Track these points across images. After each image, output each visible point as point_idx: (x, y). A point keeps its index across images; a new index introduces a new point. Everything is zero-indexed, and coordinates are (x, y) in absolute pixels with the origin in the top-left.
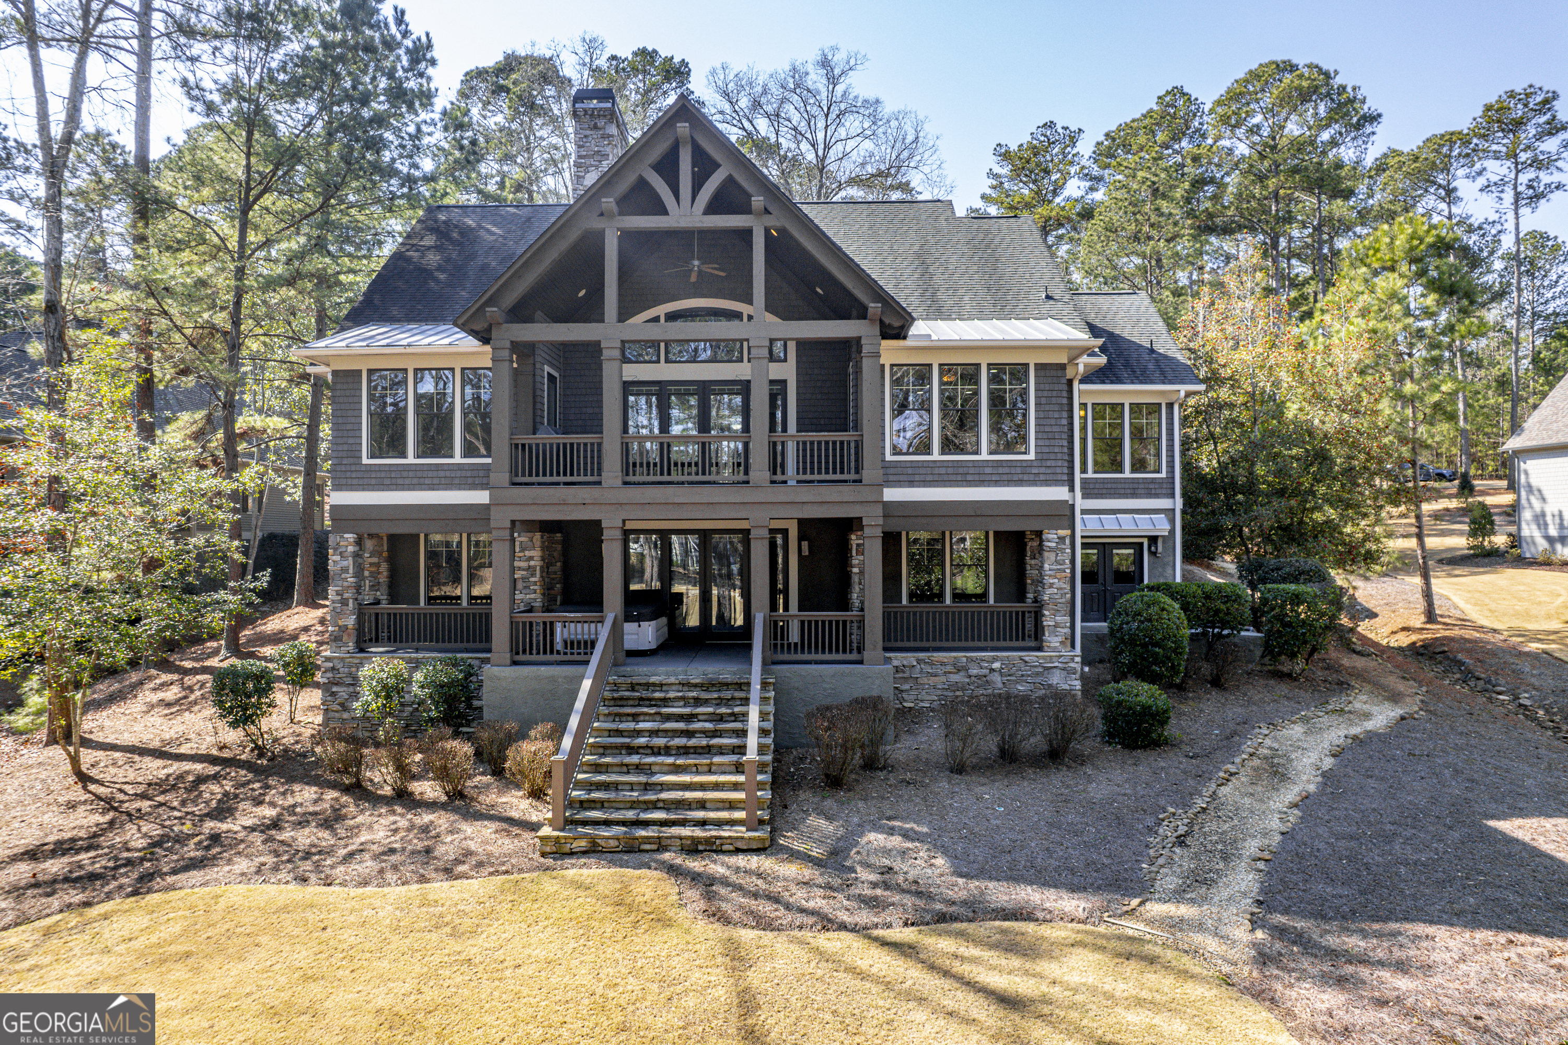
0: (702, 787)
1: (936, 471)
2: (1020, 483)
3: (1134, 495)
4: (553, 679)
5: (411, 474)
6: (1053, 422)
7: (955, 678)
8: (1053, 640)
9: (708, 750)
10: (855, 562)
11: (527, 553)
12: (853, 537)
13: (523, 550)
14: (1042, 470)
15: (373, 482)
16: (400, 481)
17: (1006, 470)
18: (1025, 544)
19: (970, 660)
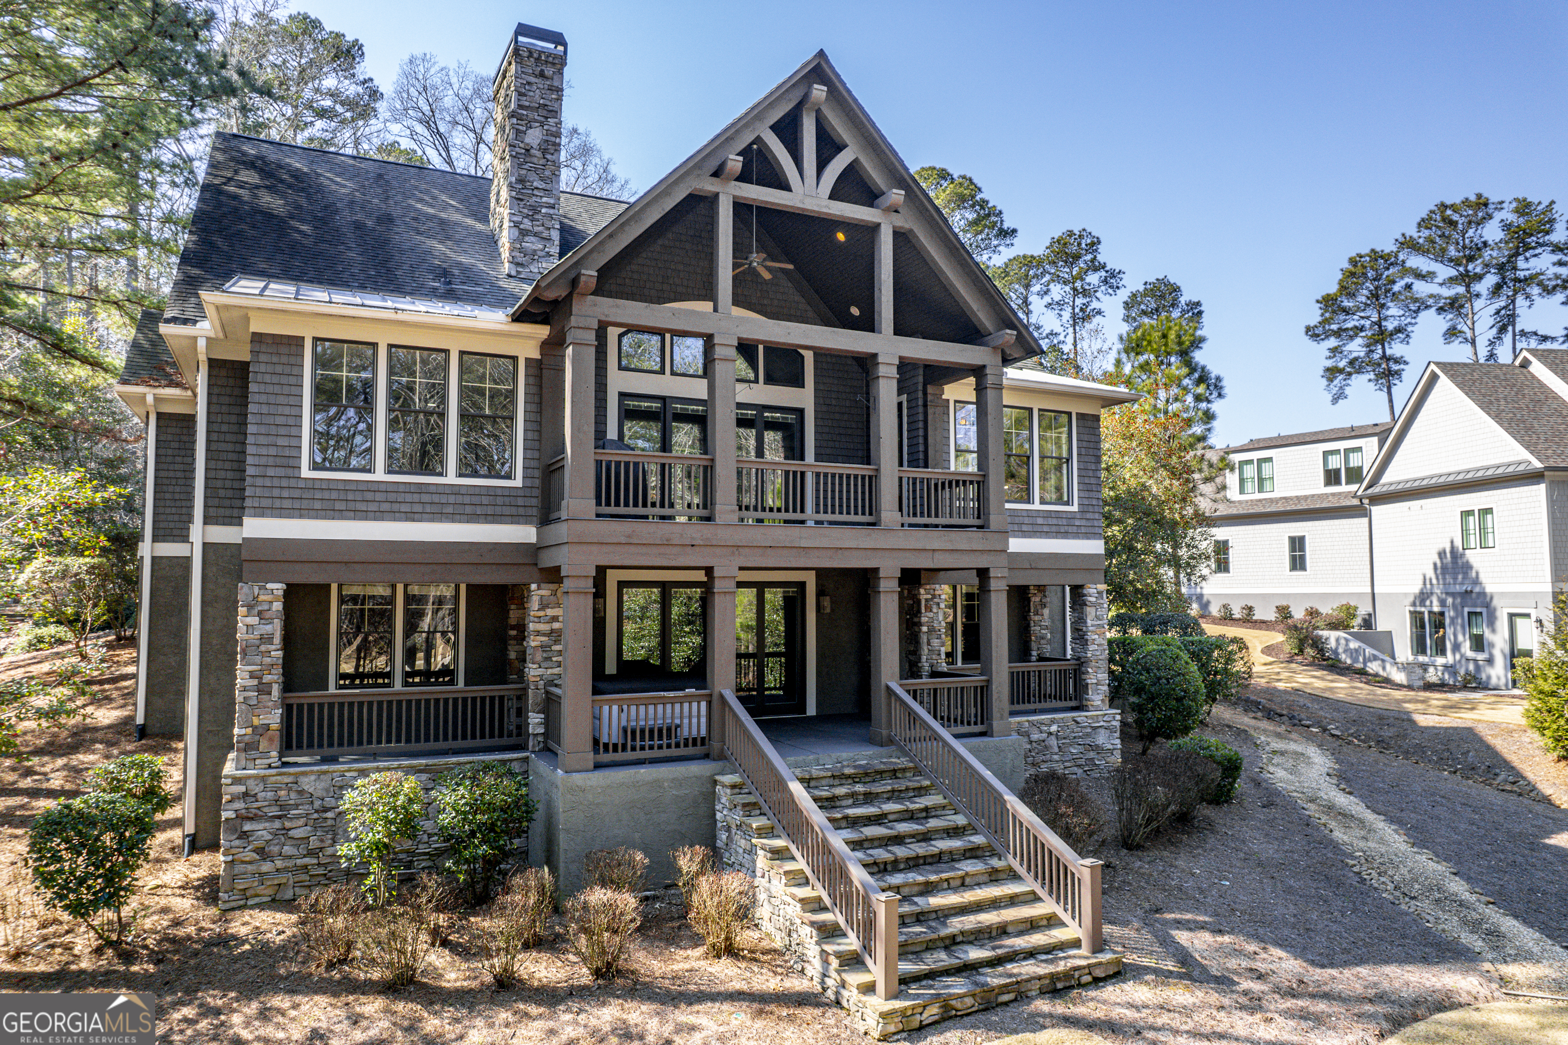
0: (994, 904)
4: (656, 784)
5: (379, 496)
6: (1091, 473)
8: (1094, 698)
9: (951, 858)
10: (924, 619)
11: (550, 612)
12: (922, 591)
13: (543, 607)
15: (318, 505)
17: (1055, 521)
19: (1032, 723)
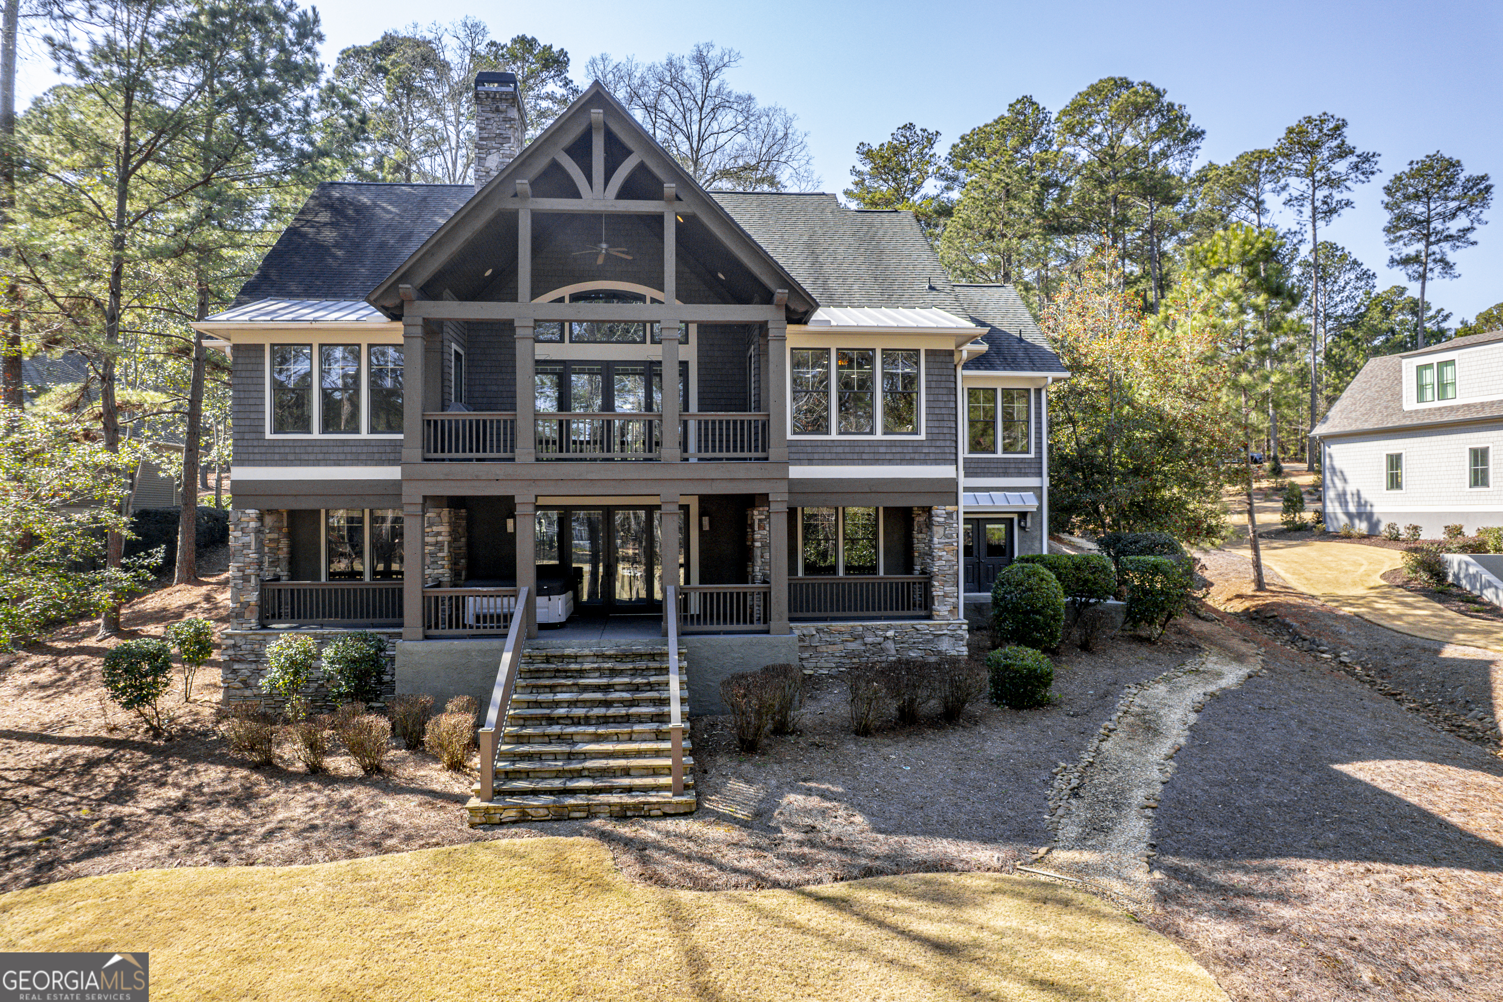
0: (625, 755)
1: (834, 450)
2: (911, 462)
3: (1006, 474)
4: (467, 652)
5: (316, 450)
6: (942, 404)
7: (852, 646)
8: (941, 609)
9: (627, 719)
10: (757, 536)
11: (435, 529)
12: (756, 512)
13: (430, 526)
14: (932, 450)
15: (277, 457)
16: (306, 457)
17: (899, 450)
18: (913, 520)
19: (867, 628)
